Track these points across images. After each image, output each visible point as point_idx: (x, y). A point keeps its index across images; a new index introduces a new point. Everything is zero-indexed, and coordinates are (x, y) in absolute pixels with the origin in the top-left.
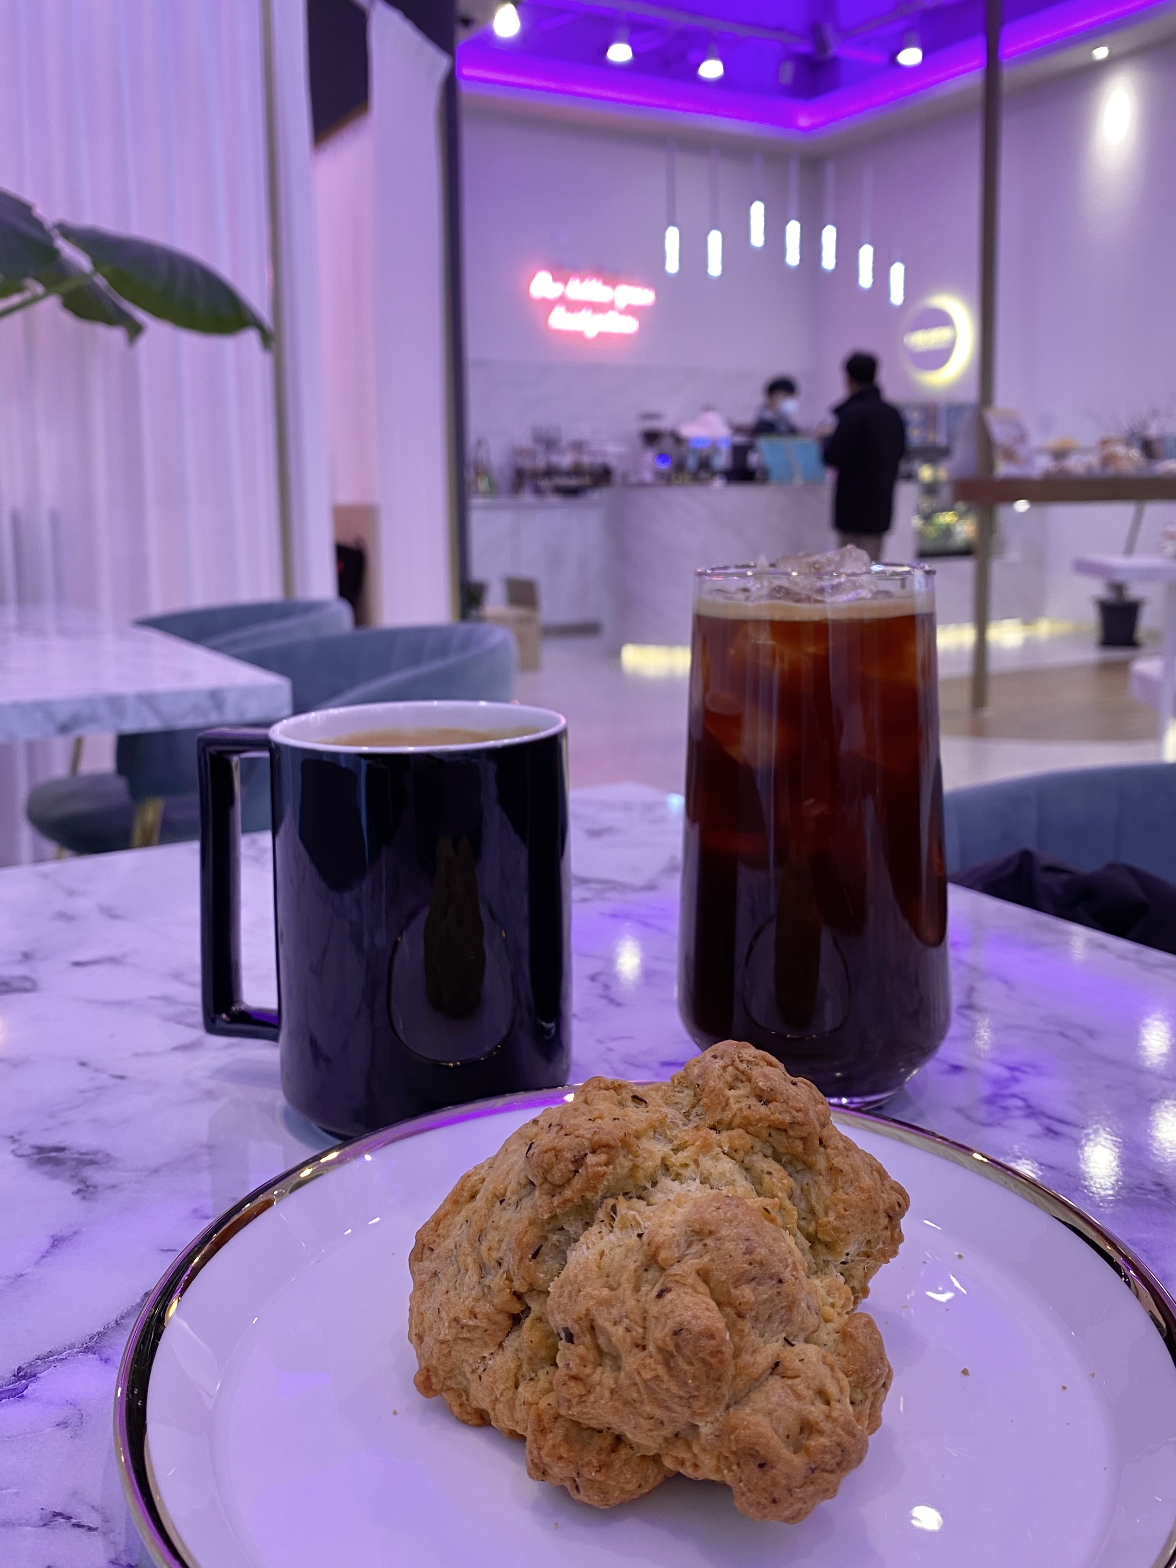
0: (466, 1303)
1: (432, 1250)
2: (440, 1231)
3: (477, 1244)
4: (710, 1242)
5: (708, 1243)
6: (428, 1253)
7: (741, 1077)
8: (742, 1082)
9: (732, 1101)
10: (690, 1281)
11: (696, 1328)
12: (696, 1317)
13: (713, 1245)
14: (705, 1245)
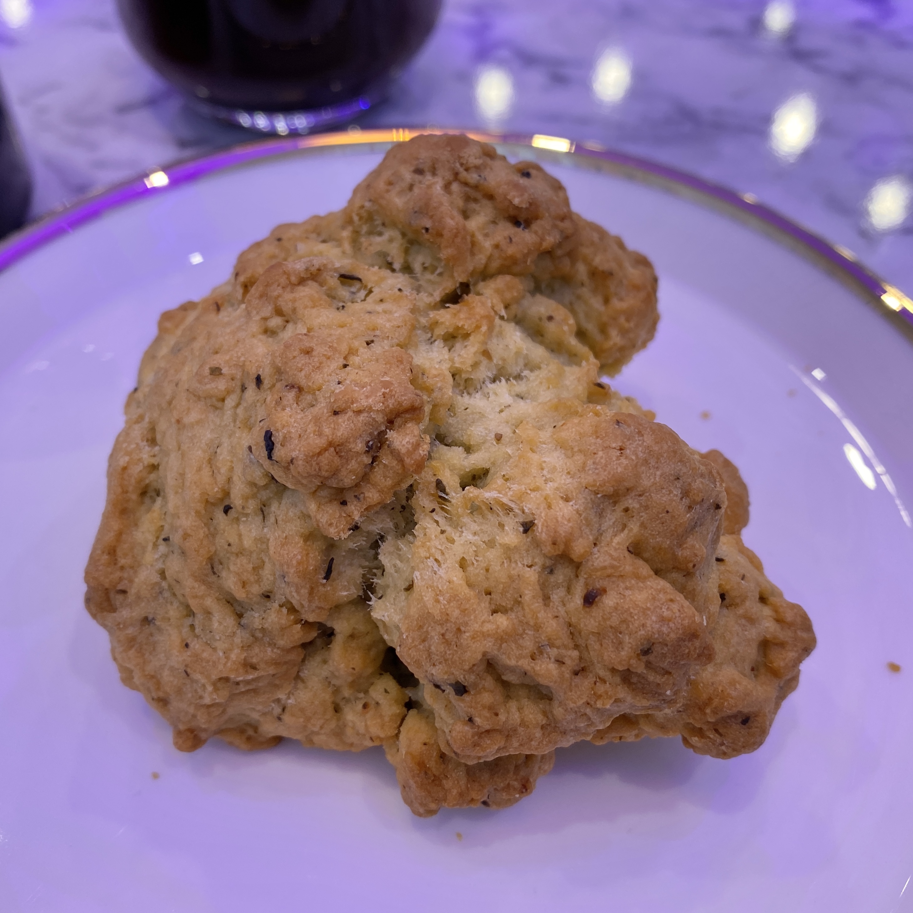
0: (233, 656)
1: (124, 592)
2: (122, 561)
3: (212, 578)
4: (631, 503)
5: (631, 507)
6: (120, 597)
7: (473, 193)
8: (476, 200)
9: (479, 237)
10: (628, 568)
11: (672, 635)
12: (663, 620)
13: (637, 506)
14: (626, 510)
